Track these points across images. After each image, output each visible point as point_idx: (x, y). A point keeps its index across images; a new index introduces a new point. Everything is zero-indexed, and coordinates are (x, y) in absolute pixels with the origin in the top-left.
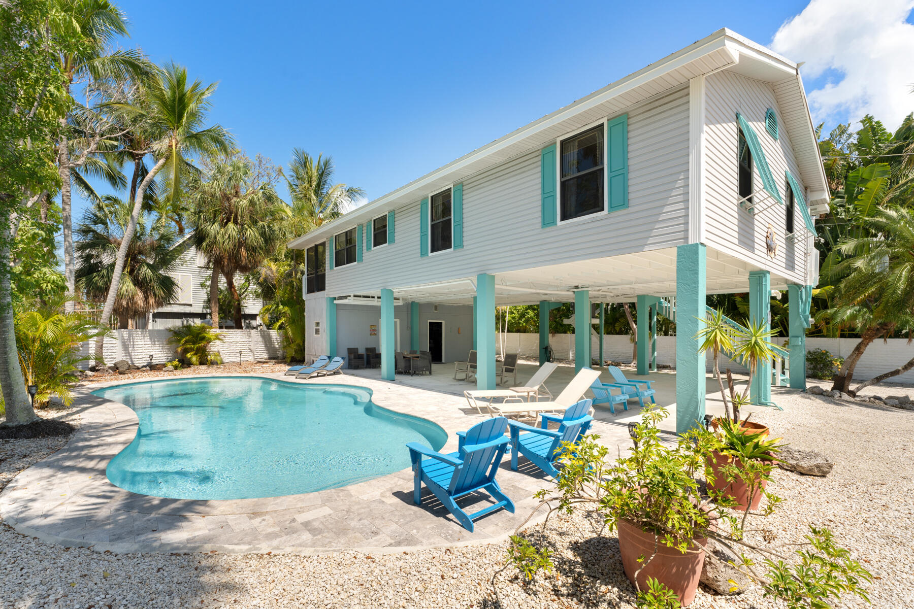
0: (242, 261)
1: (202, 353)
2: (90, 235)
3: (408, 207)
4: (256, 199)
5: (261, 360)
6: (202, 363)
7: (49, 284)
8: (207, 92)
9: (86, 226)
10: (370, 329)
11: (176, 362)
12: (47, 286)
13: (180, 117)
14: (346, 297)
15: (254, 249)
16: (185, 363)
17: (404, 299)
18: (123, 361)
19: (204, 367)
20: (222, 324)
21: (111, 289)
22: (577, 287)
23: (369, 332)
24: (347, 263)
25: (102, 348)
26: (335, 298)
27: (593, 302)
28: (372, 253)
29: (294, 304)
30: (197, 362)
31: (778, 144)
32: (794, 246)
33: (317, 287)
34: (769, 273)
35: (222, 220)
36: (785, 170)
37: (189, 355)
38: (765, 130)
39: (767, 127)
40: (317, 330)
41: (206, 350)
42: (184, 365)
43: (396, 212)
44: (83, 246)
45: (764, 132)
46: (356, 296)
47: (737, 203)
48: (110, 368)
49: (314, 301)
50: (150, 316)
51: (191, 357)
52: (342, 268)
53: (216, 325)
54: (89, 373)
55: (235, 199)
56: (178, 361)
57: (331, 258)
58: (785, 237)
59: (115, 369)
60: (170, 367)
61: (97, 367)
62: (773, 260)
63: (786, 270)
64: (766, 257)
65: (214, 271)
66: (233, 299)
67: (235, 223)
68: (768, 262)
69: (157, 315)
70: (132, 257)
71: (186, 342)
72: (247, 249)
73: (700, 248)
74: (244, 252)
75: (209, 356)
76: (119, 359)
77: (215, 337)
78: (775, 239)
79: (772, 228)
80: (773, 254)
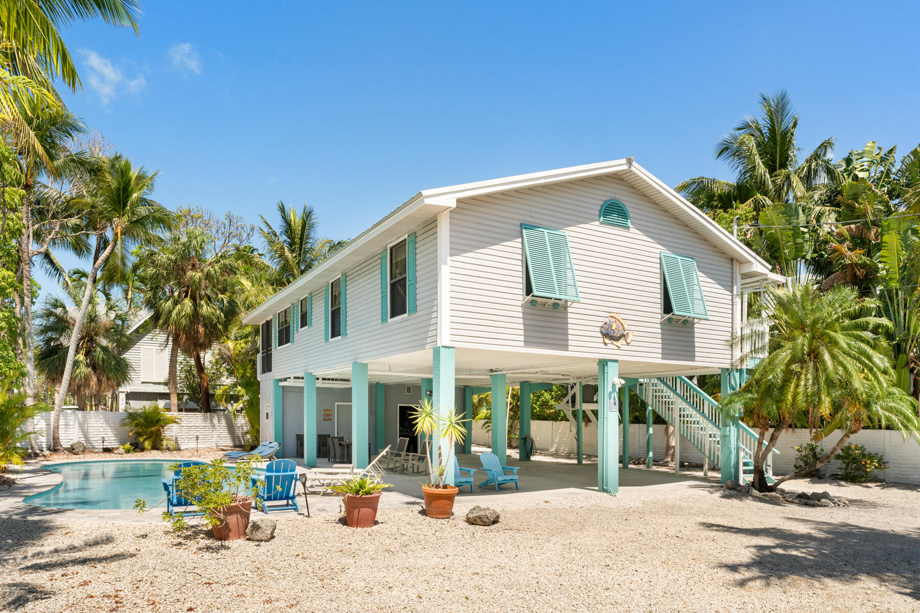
0: (199, 337)
1: (156, 437)
2: (52, 319)
4: (213, 272)
5: (223, 448)
6: (154, 447)
7: (12, 371)
9: (48, 310)
10: (323, 413)
11: (128, 446)
12: (10, 372)
13: (125, 205)
14: (285, 380)
15: (215, 326)
16: (137, 447)
18: (79, 443)
19: (156, 452)
20: (181, 407)
21: (65, 372)
22: (492, 370)
23: (323, 418)
24: (286, 343)
25: (58, 429)
26: (280, 380)
27: (584, 383)
28: (299, 334)
29: (252, 385)
30: (150, 447)
31: (632, 230)
32: (693, 327)
33: (267, 368)
34: (616, 361)
35: (179, 295)
36: (658, 251)
37: (141, 440)
38: (597, 223)
39: (602, 219)
40: (267, 414)
41: (160, 434)
42: (136, 450)
43: (313, 294)
44: (45, 330)
45: (595, 225)
46: (295, 378)
47: (520, 303)
48: (66, 449)
49: (266, 381)
50: (122, 397)
51: (145, 440)
52: (282, 349)
53: (174, 407)
54: (47, 453)
55: (190, 273)
56: (131, 444)
57: (275, 337)
58: (659, 321)
59: (72, 450)
60: (121, 450)
61: (54, 448)
62: (623, 347)
63: (665, 356)
64: (603, 346)
65: (173, 349)
66: (201, 378)
67: (193, 299)
68: (609, 351)
69: (131, 396)
70: (88, 338)
71: (137, 425)
72: (205, 326)
73: (442, 351)
74: (201, 329)
75: (162, 440)
76: (75, 441)
77: (172, 421)
78: (626, 327)
79: (617, 316)
80: (622, 341)
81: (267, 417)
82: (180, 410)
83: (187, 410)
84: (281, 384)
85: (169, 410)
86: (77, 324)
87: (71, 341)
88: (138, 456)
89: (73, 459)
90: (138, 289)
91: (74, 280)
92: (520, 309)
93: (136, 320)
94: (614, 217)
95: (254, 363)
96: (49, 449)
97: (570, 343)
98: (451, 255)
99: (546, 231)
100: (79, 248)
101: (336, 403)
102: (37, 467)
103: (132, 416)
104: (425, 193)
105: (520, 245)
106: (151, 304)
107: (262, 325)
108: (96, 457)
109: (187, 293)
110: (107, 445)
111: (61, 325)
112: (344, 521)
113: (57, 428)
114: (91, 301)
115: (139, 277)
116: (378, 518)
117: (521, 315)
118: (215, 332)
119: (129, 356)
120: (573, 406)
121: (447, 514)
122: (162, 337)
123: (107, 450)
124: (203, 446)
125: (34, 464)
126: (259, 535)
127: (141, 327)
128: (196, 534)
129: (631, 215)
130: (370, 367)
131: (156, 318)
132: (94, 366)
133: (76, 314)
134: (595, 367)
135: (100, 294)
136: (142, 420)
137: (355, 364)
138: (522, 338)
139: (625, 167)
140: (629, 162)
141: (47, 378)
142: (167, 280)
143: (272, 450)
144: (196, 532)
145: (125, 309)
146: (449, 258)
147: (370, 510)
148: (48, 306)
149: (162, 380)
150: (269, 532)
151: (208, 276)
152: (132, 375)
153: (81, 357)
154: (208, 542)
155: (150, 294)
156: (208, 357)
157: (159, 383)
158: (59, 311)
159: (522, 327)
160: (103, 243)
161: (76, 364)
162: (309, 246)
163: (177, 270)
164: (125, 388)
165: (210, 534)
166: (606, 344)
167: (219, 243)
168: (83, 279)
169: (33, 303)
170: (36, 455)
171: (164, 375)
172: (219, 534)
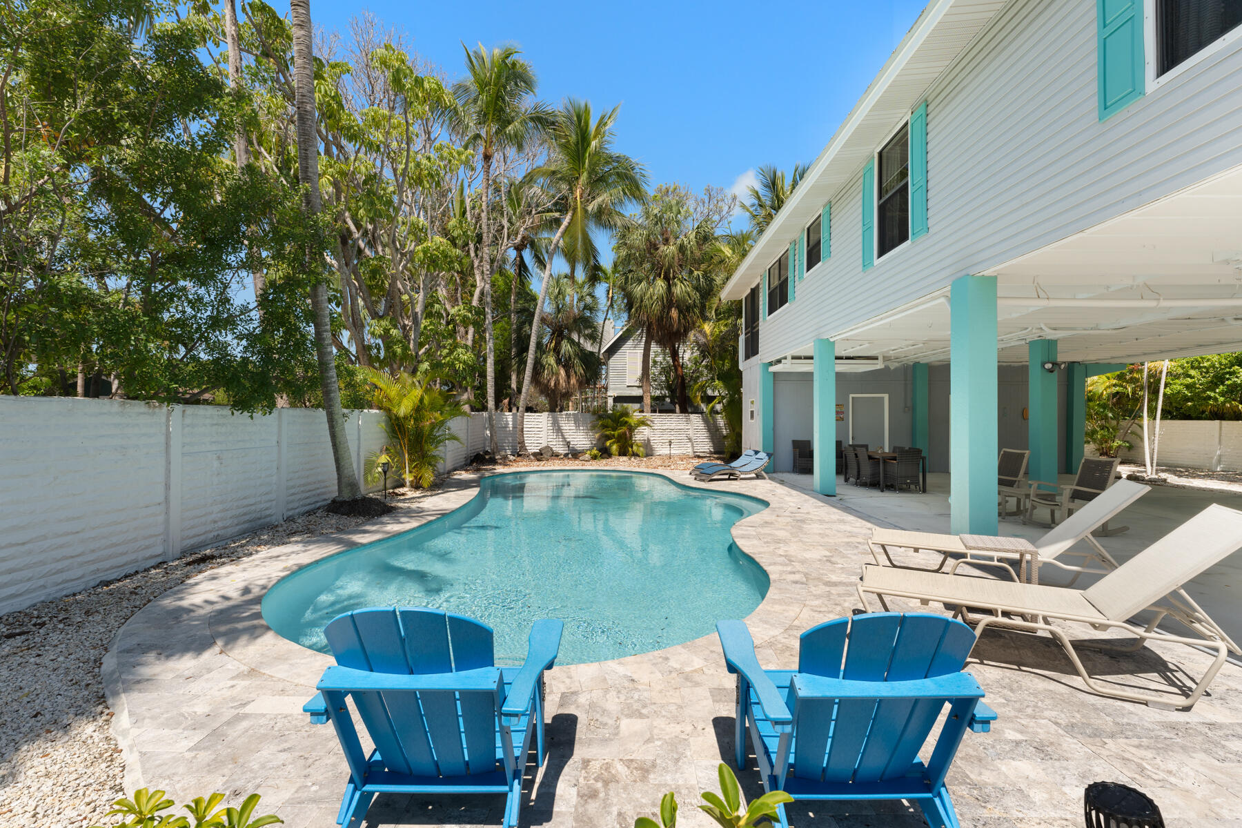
0: (673, 326)
1: (625, 442)
3: (847, 188)
4: (686, 243)
5: (701, 455)
6: (623, 453)
8: (609, 122)
11: (595, 451)
15: (689, 308)
16: (605, 453)
17: (886, 359)
18: (548, 447)
19: (625, 458)
20: (656, 408)
24: (781, 306)
25: (522, 432)
26: (771, 364)
28: (805, 282)
29: (732, 377)
30: (617, 453)
33: (752, 350)
37: (608, 443)
40: (752, 412)
41: (630, 438)
42: (604, 455)
43: (832, 204)
46: (794, 358)
48: (535, 454)
49: (751, 370)
51: (612, 444)
52: (774, 317)
53: (648, 410)
54: (513, 458)
55: (663, 248)
56: (598, 450)
57: (764, 304)
59: (539, 456)
60: (589, 455)
61: (522, 453)
65: (646, 342)
67: (667, 278)
70: (558, 333)
71: (605, 427)
72: (678, 307)
74: (675, 314)
75: (632, 445)
76: (543, 444)
77: (643, 423)
81: (752, 417)
82: (654, 411)
83: (661, 412)
84: (773, 369)
85: (640, 411)
88: (604, 464)
89: (541, 466)
96: (514, 454)
101: (851, 396)
107: (746, 298)
109: (660, 271)
118: (691, 315)
124: (677, 452)
136: (610, 422)
143: (761, 463)
151: (682, 249)
163: (651, 248)
164: (612, 393)
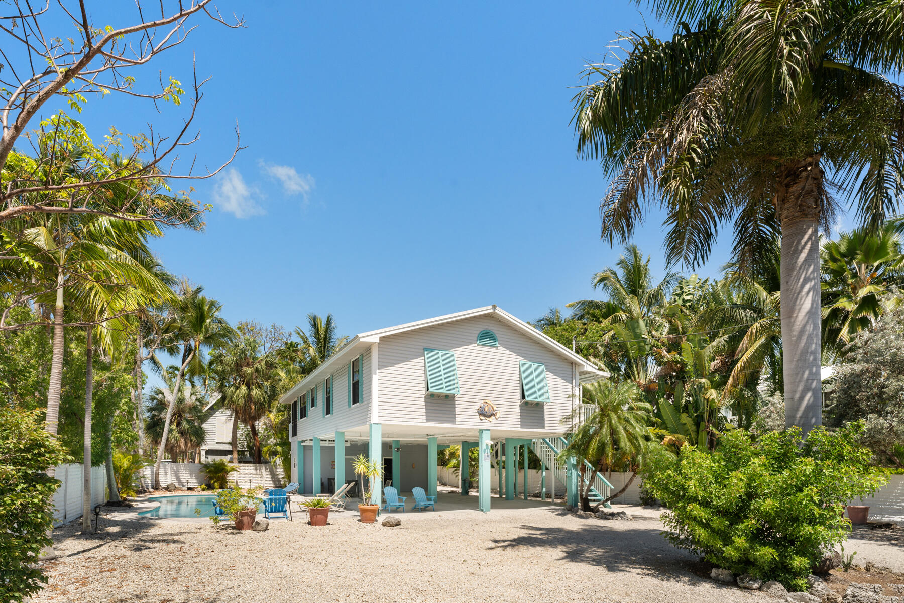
0: (251, 412)
1: (223, 480)
2: (155, 402)
4: (260, 368)
6: (221, 487)
10: (331, 463)
11: (204, 486)
14: (304, 441)
15: (262, 404)
16: (210, 487)
18: (172, 484)
19: (222, 490)
20: (240, 460)
23: (330, 467)
24: (304, 417)
26: (302, 442)
28: (311, 411)
29: (286, 444)
30: (218, 487)
31: (500, 348)
32: (543, 408)
33: (295, 433)
34: (489, 430)
35: (239, 384)
36: (518, 360)
37: (212, 482)
38: (476, 345)
39: (478, 342)
40: (295, 464)
41: (226, 479)
42: (209, 489)
43: (318, 386)
44: (150, 409)
45: (474, 346)
46: (310, 440)
47: (423, 396)
48: (164, 488)
49: (294, 442)
50: (203, 453)
51: (215, 482)
52: (302, 421)
53: (235, 460)
54: (151, 490)
55: (245, 369)
56: (206, 485)
57: (299, 412)
58: (518, 404)
59: (167, 489)
60: (199, 489)
61: (156, 487)
62: (493, 421)
63: (523, 426)
64: (479, 421)
65: (234, 420)
66: (255, 439)
67: (248, 385)
68: (485, 423)
69: (209, 452)
70: (178, 415)
71: (210, 472)
72: (255, 404)
73: (373, 425)
74: (253, 407)
75: (227, 483)
76: (170, 483)
77: (233, 470)
78: (495, 408)
79: (489, 402)
80: (493, 417)
81: (295, 467)
82: (239, 462)
83: (244, 462)
84: (303, 444)
85: (231, 461)
86: (171, 406)
87: (168, 415)
88: (210, 493)
89: (168, 494)
90: (213, 378)
91: (171, 373)
92: (423, 400)
93: (212, 399)
94: (487, 341)
95: (287, 429)
96: (153, 488)
97: (457, 419)
98: (379, 369)
99: (440, 352)
100: (172, 351)
102: (146, 498)
103: (207, 466)
104: (360, 335)
105: (423, 361)
106: (221, 389)
107: (292, 404)
108: (182, 494)
109: (243, 381)
110: (190, 486)
111: (161, 406)
112: (309, 523)
113: (157, 474)
114: (180, 390)
115: (213, 370)
116: (329, 521)
117: (424, 403)
118: (262, 408)
119: (204, 426)
120: (496, 458)
121: (373, 520)
122: (228, 412)
123: (190, 489)
125: (143, 497)
126: (259, 528)
127: (215, 404)
128: (227, 527)
129: (498, 338)
130: (346, 434)
131: (223, 399)
132: (182, 433)
133: (170, 398)
134: (477, 433)
135: (188, 383)
136: (213, 469)
137: (337, 432)
138: (425, 417)
139: (491, 311)
140: (494, 307)
141: (152, 441)
142: (231, 373)
143: (295, 488)
144: (226, 527)
145: (203, 393)
146: (378, 371)
147: (323, 516)
148: (153, 394)
149: (228, 441)
150: (264, 526)
151: (257, 370)
152: (207, 438)
153: (174, 427)
154: (232, 531)
155: (219, 384)
156: (260, 425)
157: (225, 443)
158: (159, 397)
159: (424, 410)
160: (189, 350)
161: (171, 431)
162: (331, 344)
163: (238, 367)
164: (204, 447)
165: (234, 528)
166: (481, 420)
167: (268, 345)
168: (176, 372)
169: (143, 388)
170: (145, 492)
171: (229, 439)
172: (239, 527)
